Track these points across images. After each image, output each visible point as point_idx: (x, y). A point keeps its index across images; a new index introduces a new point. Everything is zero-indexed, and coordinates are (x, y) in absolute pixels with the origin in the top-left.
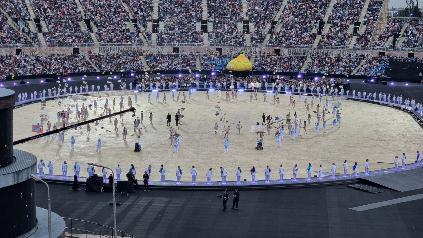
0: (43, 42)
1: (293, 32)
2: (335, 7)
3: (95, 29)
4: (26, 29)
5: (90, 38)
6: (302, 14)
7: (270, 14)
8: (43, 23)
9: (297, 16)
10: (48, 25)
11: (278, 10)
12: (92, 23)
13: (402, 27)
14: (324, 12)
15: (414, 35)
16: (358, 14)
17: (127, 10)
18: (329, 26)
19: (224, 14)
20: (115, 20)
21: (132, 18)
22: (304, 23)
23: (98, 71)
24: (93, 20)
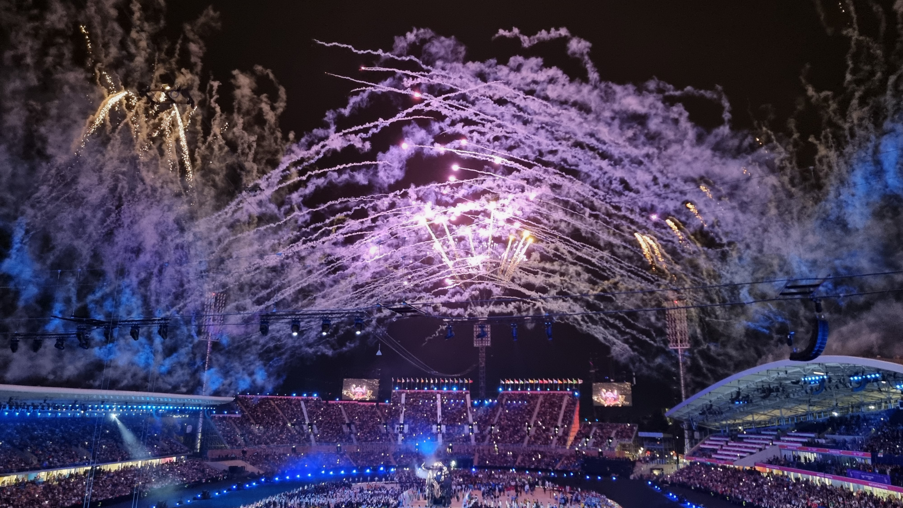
0: (313, 442)
1: (507, 433)
2: (539, 413)
3: (354, 430)
4: (301, 432)
5: (350, 438)
6: (513, 419)
7: (490, 419)
8: (315, 427)
9: (510, 421)
10: (318, 428)
11: (495, 416)
12: (353, 427)
13: (591, 430)
14: (530, 418)
15: (601, 437)
16: (556, 420)
17: (380, 416)
18: (535, 428)
19: (455, 419)
20: (371, 424)
21: (383, 422)
22: (516, 426)
23: (355, 465)
24: (354, 423)
